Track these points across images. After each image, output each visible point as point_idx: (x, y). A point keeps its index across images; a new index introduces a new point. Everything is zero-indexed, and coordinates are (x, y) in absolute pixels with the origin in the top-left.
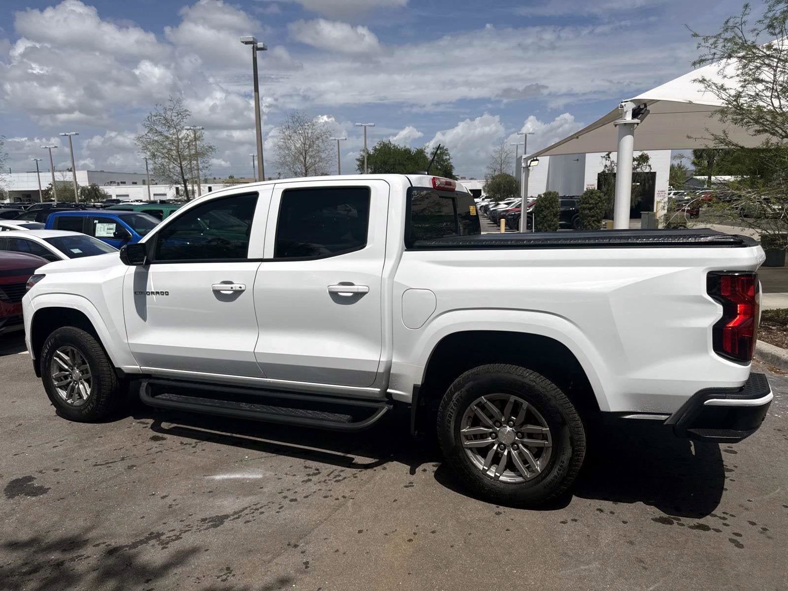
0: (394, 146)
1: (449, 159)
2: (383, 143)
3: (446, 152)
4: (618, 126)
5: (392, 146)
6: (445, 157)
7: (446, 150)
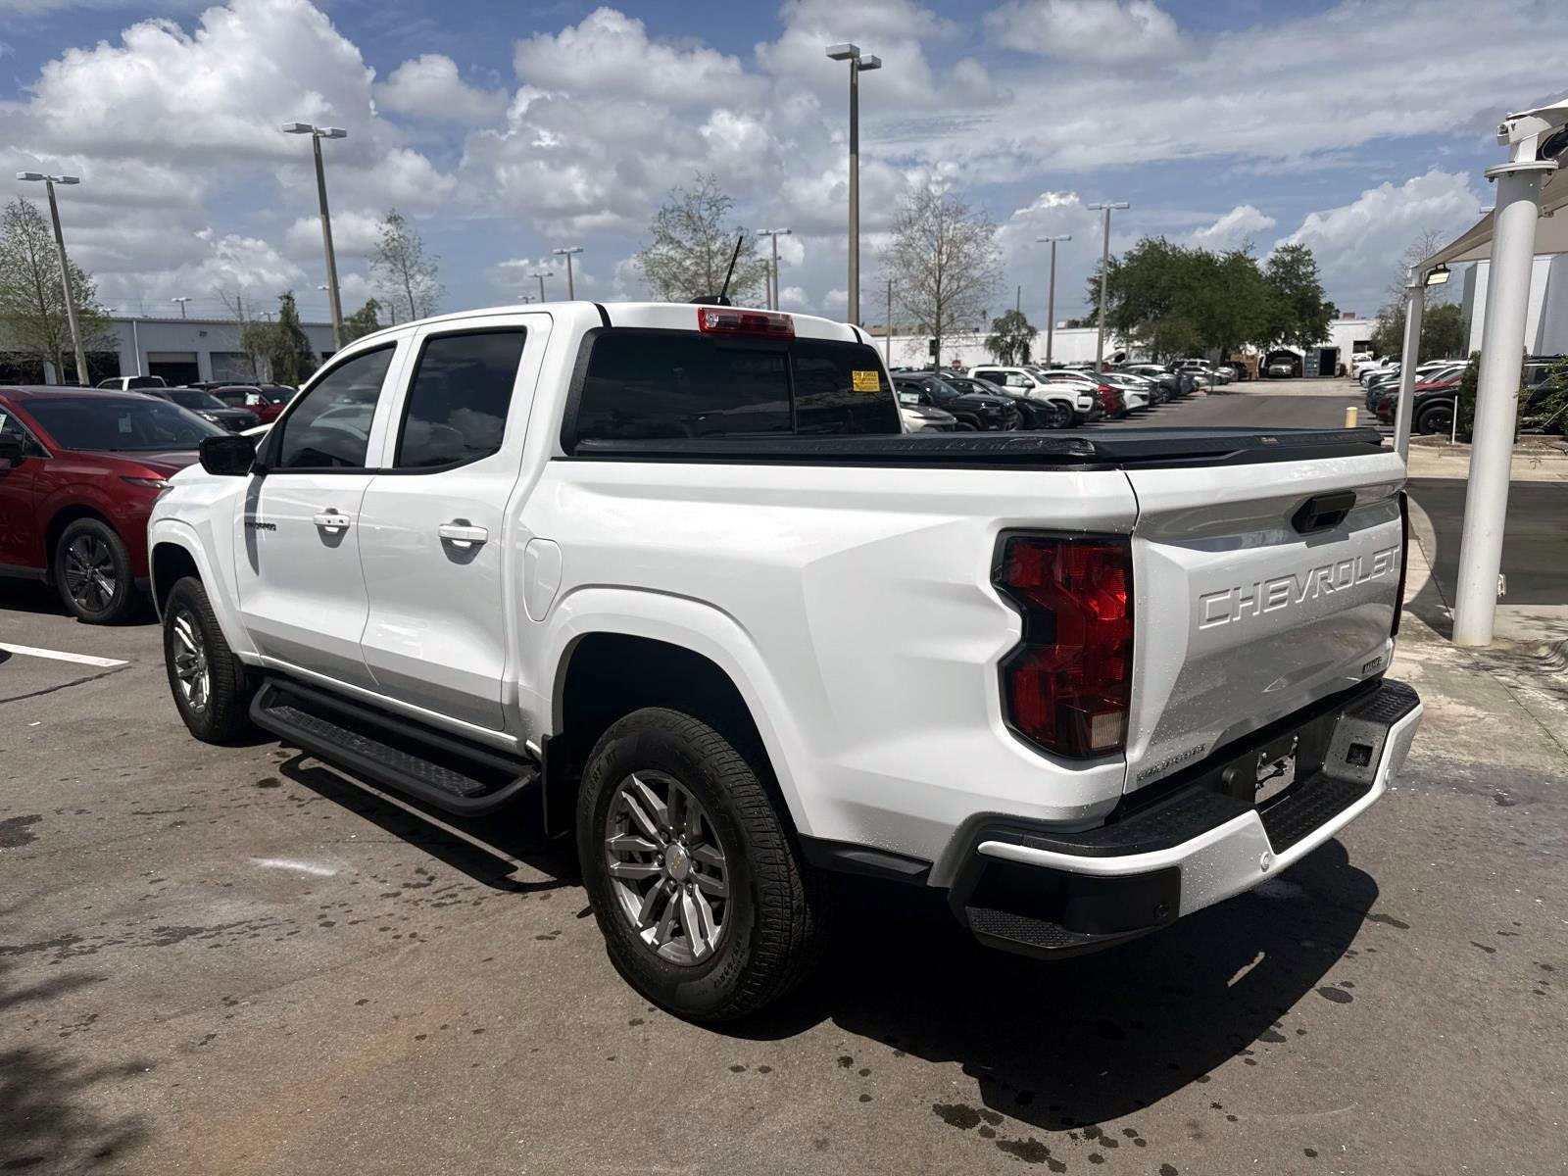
0: (1174, 249)
1: (1313, 273)
2: (1150, 242)
3: (1307, 258)
4: (1496, 180)
5: (1168, 249)
6: (1302, 270)
7: (1308, 253)
